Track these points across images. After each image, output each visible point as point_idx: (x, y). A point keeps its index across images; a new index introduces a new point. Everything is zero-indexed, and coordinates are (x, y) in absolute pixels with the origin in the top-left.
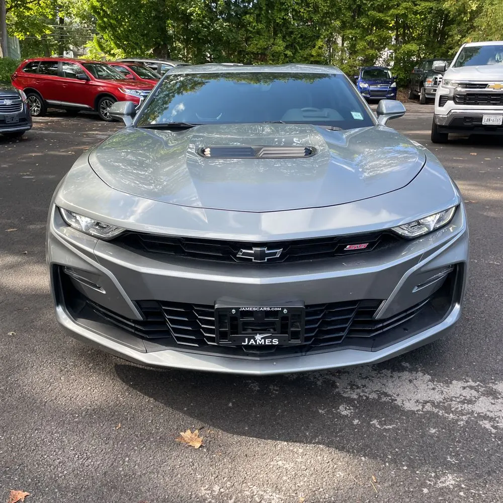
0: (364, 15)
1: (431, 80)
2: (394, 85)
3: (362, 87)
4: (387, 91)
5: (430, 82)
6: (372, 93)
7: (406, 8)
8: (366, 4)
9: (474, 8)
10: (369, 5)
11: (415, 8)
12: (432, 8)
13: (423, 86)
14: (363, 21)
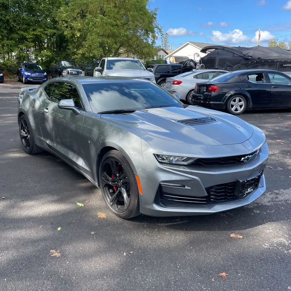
0: (15, 32)
1: (65, 71)
2: (45, 74)
3: (26, 74)
4: (42, 77)
5: (65, 72)
6: (33, 78)
7: (40, 32)
8: (16, 27)
9: (79, 36)
10: (18, 28)
11: (45, 32)
12: (55, 33)
13: (62, 75)
14: (15, 36)
